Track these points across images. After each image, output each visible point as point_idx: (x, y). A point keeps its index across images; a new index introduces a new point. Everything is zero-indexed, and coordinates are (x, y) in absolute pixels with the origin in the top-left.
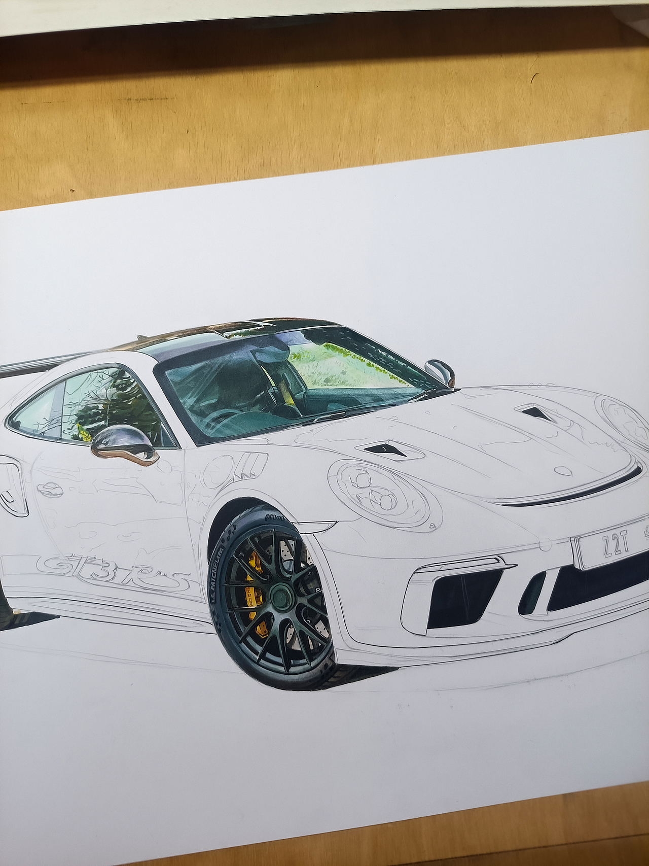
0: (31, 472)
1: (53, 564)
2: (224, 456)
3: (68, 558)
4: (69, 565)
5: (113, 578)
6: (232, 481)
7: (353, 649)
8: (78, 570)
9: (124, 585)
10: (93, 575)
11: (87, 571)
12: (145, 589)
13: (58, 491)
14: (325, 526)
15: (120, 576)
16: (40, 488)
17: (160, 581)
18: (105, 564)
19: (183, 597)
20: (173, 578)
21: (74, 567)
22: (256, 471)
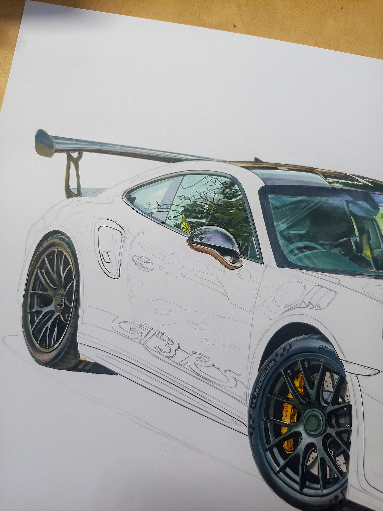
0: (132, 242)
1: (127, 326)
2: (298, 282)
3: (140, 326)
4: (139, 332)
5: (173, 356)
6: (299, 306)
7: (364, 491)
8: (145, 339)
9: (180, 365)
10: (157, 348)
11: (154, 342)
12: (198, 374)
13: (149, 266)
14: (369, 372)
15: (180, 356)
16: (136, 259)
17: (212, 373)
18: (170, 342)
19: (229, 393)
20: (224, 373)
21: (143, 336)
22: (323, 304)
